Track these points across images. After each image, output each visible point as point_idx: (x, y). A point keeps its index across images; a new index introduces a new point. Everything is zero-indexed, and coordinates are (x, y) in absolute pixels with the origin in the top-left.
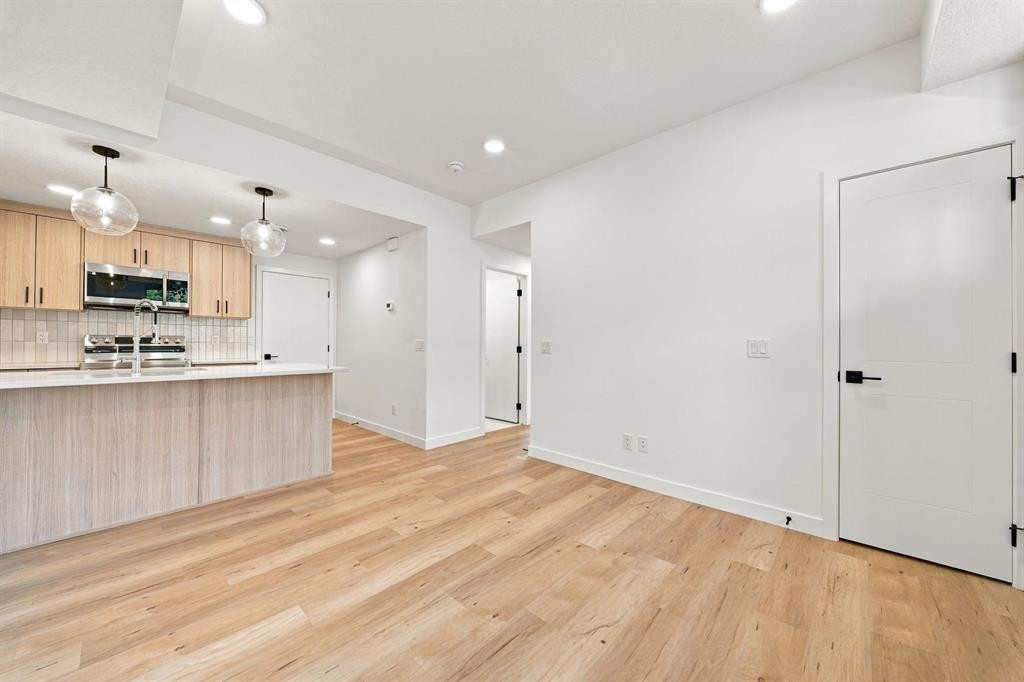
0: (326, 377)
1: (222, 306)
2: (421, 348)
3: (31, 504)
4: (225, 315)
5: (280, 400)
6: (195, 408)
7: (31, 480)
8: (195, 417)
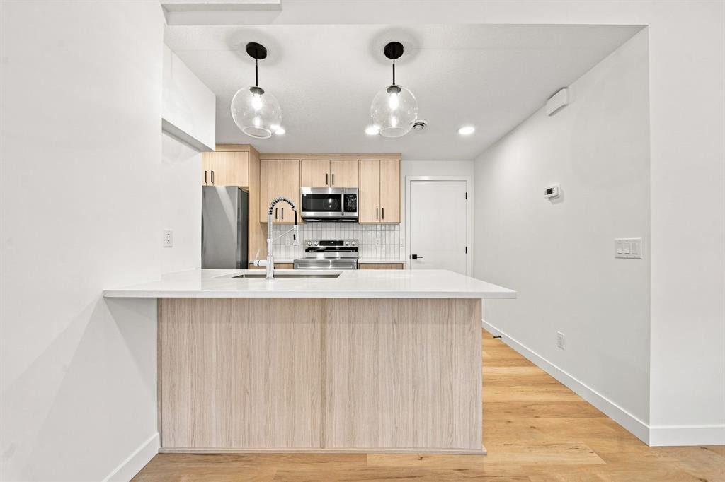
0: (472, 304)
1: (381, 213)
2: (631, 254)
3: (190, 410)
4: (382, 221)
5: (410, 325)
6: (318, 326)
7: (190, 384)
8: (318, 336)
